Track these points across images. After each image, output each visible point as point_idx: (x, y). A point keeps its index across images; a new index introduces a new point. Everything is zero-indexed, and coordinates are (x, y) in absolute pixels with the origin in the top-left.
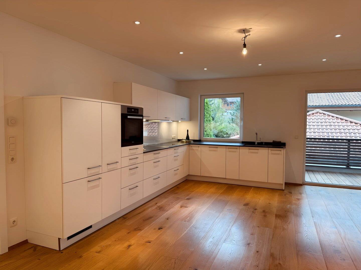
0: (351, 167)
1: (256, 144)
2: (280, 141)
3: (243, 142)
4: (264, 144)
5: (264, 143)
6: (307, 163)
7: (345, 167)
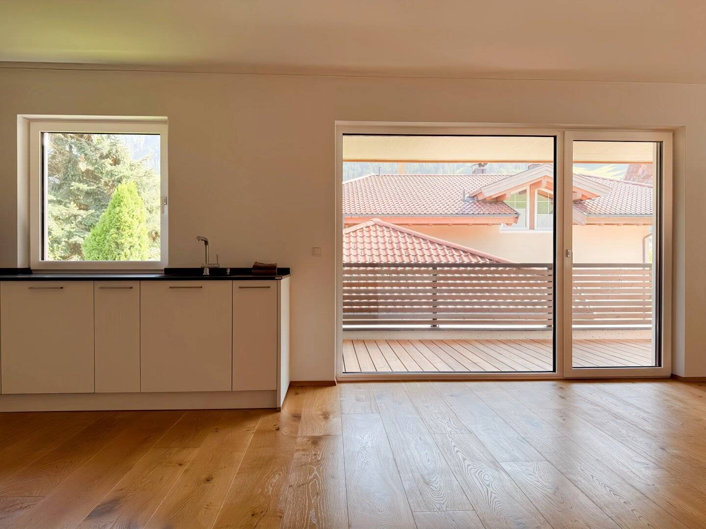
0: (441, 326)
1: (207, 272)
2: (273, 263)
3: (167, 271)
4: (228, 273)
5: (229, 271)
6: (345, 323)
7: (428, 326)
